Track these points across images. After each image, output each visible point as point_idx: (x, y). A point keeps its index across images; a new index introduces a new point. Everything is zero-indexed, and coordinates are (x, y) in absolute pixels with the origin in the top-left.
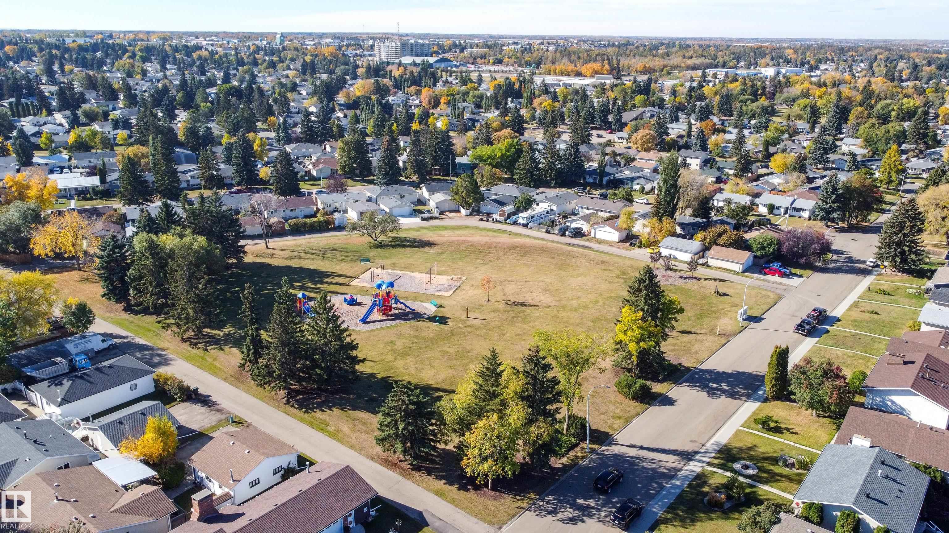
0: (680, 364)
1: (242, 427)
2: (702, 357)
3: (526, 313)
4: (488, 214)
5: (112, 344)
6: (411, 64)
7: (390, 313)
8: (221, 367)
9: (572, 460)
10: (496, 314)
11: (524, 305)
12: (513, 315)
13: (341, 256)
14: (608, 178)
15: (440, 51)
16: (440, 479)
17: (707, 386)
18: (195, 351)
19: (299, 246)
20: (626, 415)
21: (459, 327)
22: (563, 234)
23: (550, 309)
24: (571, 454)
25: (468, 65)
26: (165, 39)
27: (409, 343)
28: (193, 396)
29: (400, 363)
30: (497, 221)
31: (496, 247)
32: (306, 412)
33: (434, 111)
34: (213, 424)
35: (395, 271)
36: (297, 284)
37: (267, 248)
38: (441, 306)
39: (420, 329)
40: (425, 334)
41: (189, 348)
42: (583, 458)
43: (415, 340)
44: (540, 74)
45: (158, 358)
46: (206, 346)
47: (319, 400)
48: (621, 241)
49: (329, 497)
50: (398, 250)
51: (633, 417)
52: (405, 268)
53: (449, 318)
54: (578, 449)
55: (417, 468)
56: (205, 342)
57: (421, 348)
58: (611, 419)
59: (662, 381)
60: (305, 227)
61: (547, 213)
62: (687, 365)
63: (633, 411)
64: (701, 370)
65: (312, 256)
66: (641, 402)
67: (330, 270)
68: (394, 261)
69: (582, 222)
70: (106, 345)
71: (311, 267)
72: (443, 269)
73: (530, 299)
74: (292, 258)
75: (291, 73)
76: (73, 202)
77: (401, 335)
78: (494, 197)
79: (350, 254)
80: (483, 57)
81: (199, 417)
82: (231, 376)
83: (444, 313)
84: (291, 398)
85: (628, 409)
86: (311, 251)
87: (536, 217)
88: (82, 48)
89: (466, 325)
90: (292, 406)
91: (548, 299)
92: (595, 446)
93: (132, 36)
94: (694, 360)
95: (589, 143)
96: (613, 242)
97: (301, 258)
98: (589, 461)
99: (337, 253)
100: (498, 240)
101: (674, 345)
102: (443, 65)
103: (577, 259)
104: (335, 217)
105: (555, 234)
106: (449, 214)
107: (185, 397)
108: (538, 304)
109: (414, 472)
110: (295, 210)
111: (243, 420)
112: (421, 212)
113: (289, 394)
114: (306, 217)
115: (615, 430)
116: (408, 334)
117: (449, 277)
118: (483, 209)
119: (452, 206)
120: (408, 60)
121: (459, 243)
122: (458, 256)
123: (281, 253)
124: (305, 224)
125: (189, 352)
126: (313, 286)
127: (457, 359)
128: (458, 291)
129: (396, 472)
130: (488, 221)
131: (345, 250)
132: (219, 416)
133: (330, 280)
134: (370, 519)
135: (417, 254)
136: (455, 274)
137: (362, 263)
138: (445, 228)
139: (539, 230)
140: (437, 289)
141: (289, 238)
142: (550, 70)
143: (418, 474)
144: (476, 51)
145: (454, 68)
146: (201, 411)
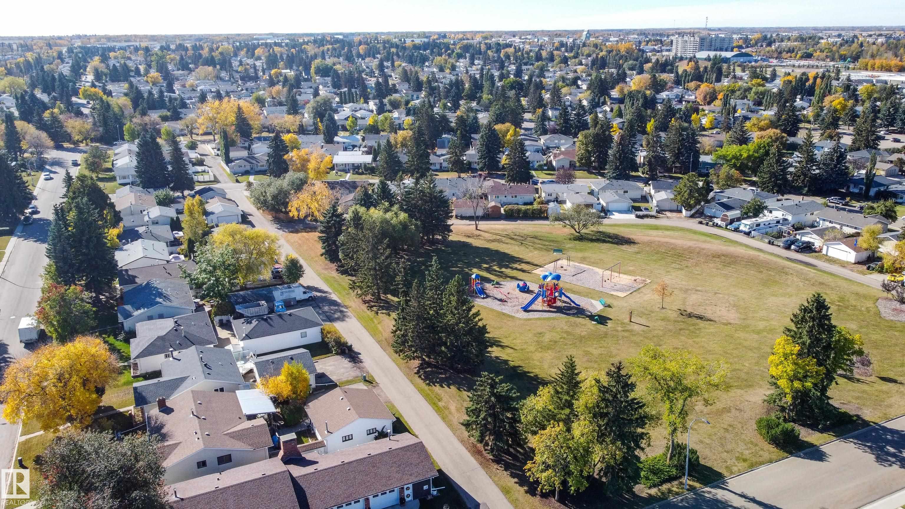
0: (858, 416)
1: (370, 387)
2: (892, 412)
3: (697, 327)
4: (711, 217)
5: (311, 297)
6: (705, 59)
7: (555, 305)
8: (382, 330)
9: (663, 493)
10: (663, 323)
11: (700, 318)
12: (682, 327)
13: (539, 244)
14: (876, 189)
15: (744, 46)
16: (514, 478)
17: (882, 449)
18: (369, 312)
19: (506, 230)
20: (754, 460)
21: (617, 331)
22: (788, 248)
23: (729, 327)
24: (665, 487)
25: (771, 60)
26: (486, 38)
27: (557, 337)
28: (347, 351)
29: (537, 356)
30: (717, 226)
31: (698, 253)
32: (429, 384)
33: (706, 108)
34: (350, 378)
35: (582, 265)
36: (485, 266)
37: (477, 229)
38: (609, 306)
39: (576, 325)
40: (578, 331)
41: (366, 310)
42: (677, 494)
43: (565, 335)
44: (854, 69)
45: (339, 314)
46: (378, 310)
47: (443, 376)
48: (859, 263)
49: (392, 467)
50: (596, 244)
51: (762, 463)
52: (593, 263)
53: (611, 319)
54: (675, 483)
55: (498, 461)
56: (380, 306)
57: (566, 345)
58: (734, 460)
59: (822, 431)
60: (519, 214)
61: (778, 222)
62: (867, 418)
63: (766, 456)
64: (884, 429)
65: (512, 242)
66: (781, 450)
67: (521, 256)
68: (586, 254)
69: (815, 236)
70: (306, 296)
71: (506, 251)
72: (631, 268)
73: (710, 312)
74: (493, 241)
75: (580, 68)
76: (349, 174)
77: (553, 329)
78: (725, 200)
79: (547, 243)
80: (791, 51)
81: (342, 370)
82: (386, 339)
83: (608, 313)
84: (422, 369)
85: (761, 453)
86: (513, 237)
87: (762, 225)
88: (416, 47)
89: (626, 329)
90: (420, 377)
91: (732, 316)
92: (697, 485)
93: (461, 36)
94: (881, 415)
95: (875, 148)
96: (848, 262)
97: (502, 242)
98: (682, 500)
99: (536, 241)
100: (704, 246)
101: (864, 392)
102: (742, 60)
103: (790, 277)
104: (549, 206)
105: (779, 246)
106: (668, 214)
107: (339, 351)
108: (716, 319)
109: (493, 464)
110: (516, 196)
111: (374, 380)
112: (638, 209)
113: (421, 365)
114: (525, 204)
115: (732, 473)
116: (562, 329)
117: (634, 278)
118: (708, 212)
119: (674, 205)
120: (702, 55)
121: (661, 244)
122: (654, 258)
123: (486, 235)
124: (519, 211)
125: (365, 312)
126: (498, 269)
127: (596, 362)
128: (634, 294)
129: (476, 459)
130: (707, 224)
131: (545, 238)
132: (358, 373)
133: (516, 266)
134: (429, 497)
135: (613, 251)
136: (641, 276)
137: (555, 253)
138: (656, 228)
139: (761, 240)
140: (615, 288)
141: (502, 222)
142: (867, 65)
143: (496, 466)
144: (785, 44)
145: (753, 63)
146: (346, 366)
